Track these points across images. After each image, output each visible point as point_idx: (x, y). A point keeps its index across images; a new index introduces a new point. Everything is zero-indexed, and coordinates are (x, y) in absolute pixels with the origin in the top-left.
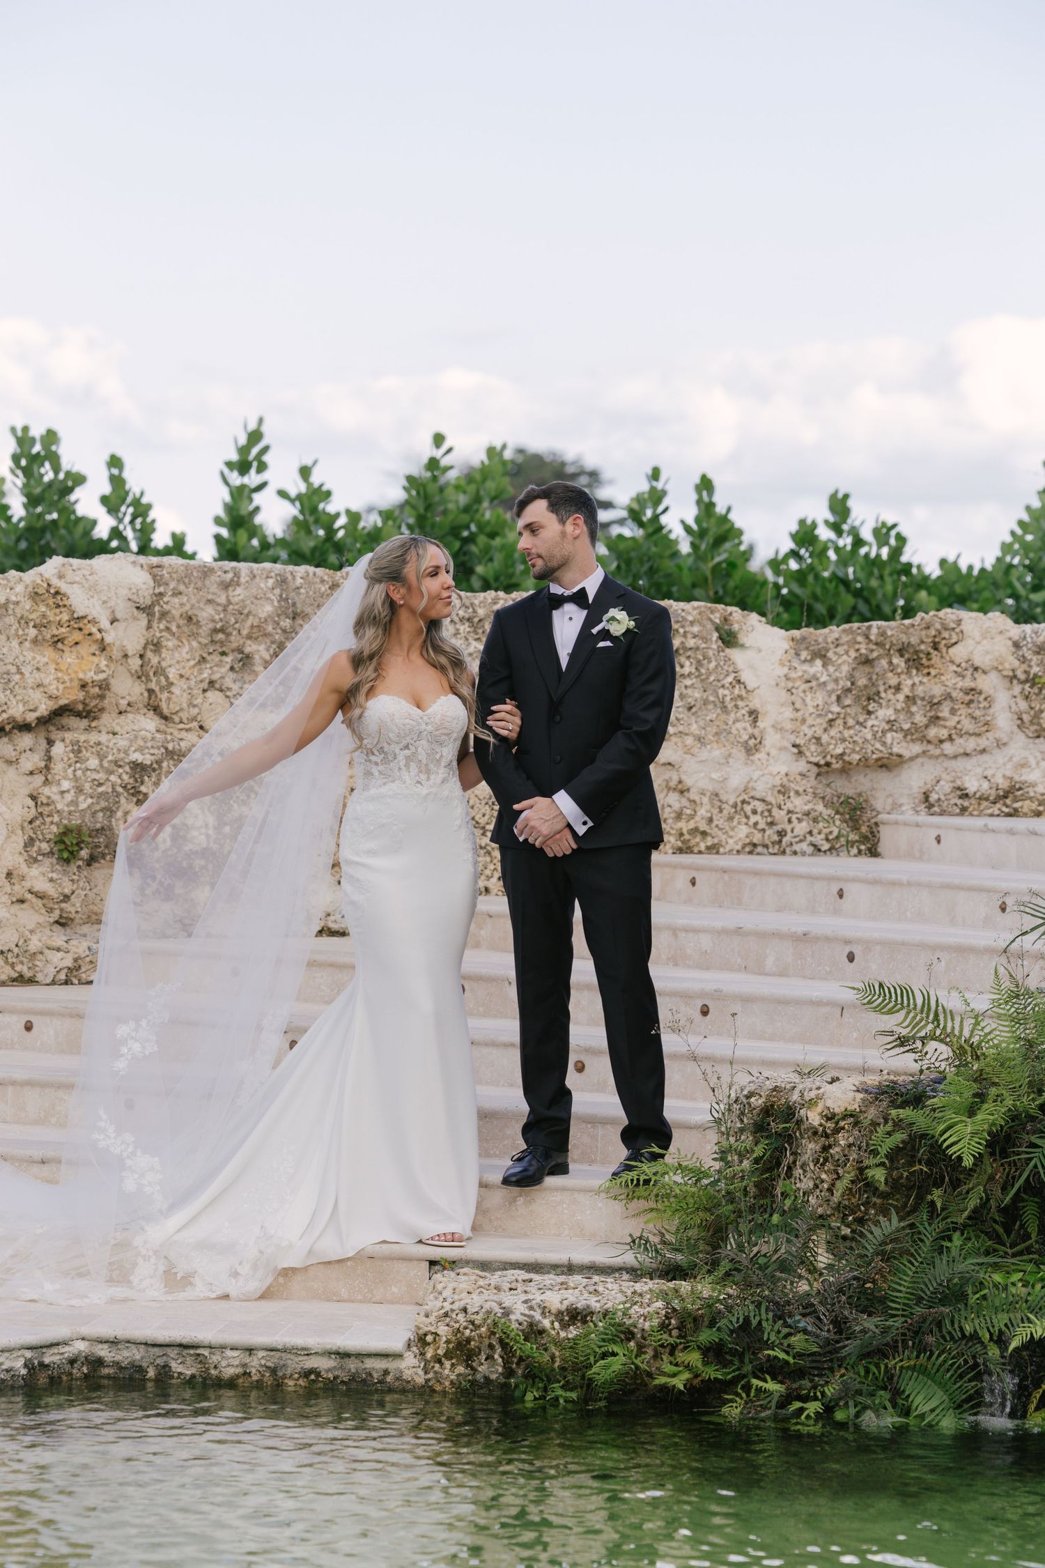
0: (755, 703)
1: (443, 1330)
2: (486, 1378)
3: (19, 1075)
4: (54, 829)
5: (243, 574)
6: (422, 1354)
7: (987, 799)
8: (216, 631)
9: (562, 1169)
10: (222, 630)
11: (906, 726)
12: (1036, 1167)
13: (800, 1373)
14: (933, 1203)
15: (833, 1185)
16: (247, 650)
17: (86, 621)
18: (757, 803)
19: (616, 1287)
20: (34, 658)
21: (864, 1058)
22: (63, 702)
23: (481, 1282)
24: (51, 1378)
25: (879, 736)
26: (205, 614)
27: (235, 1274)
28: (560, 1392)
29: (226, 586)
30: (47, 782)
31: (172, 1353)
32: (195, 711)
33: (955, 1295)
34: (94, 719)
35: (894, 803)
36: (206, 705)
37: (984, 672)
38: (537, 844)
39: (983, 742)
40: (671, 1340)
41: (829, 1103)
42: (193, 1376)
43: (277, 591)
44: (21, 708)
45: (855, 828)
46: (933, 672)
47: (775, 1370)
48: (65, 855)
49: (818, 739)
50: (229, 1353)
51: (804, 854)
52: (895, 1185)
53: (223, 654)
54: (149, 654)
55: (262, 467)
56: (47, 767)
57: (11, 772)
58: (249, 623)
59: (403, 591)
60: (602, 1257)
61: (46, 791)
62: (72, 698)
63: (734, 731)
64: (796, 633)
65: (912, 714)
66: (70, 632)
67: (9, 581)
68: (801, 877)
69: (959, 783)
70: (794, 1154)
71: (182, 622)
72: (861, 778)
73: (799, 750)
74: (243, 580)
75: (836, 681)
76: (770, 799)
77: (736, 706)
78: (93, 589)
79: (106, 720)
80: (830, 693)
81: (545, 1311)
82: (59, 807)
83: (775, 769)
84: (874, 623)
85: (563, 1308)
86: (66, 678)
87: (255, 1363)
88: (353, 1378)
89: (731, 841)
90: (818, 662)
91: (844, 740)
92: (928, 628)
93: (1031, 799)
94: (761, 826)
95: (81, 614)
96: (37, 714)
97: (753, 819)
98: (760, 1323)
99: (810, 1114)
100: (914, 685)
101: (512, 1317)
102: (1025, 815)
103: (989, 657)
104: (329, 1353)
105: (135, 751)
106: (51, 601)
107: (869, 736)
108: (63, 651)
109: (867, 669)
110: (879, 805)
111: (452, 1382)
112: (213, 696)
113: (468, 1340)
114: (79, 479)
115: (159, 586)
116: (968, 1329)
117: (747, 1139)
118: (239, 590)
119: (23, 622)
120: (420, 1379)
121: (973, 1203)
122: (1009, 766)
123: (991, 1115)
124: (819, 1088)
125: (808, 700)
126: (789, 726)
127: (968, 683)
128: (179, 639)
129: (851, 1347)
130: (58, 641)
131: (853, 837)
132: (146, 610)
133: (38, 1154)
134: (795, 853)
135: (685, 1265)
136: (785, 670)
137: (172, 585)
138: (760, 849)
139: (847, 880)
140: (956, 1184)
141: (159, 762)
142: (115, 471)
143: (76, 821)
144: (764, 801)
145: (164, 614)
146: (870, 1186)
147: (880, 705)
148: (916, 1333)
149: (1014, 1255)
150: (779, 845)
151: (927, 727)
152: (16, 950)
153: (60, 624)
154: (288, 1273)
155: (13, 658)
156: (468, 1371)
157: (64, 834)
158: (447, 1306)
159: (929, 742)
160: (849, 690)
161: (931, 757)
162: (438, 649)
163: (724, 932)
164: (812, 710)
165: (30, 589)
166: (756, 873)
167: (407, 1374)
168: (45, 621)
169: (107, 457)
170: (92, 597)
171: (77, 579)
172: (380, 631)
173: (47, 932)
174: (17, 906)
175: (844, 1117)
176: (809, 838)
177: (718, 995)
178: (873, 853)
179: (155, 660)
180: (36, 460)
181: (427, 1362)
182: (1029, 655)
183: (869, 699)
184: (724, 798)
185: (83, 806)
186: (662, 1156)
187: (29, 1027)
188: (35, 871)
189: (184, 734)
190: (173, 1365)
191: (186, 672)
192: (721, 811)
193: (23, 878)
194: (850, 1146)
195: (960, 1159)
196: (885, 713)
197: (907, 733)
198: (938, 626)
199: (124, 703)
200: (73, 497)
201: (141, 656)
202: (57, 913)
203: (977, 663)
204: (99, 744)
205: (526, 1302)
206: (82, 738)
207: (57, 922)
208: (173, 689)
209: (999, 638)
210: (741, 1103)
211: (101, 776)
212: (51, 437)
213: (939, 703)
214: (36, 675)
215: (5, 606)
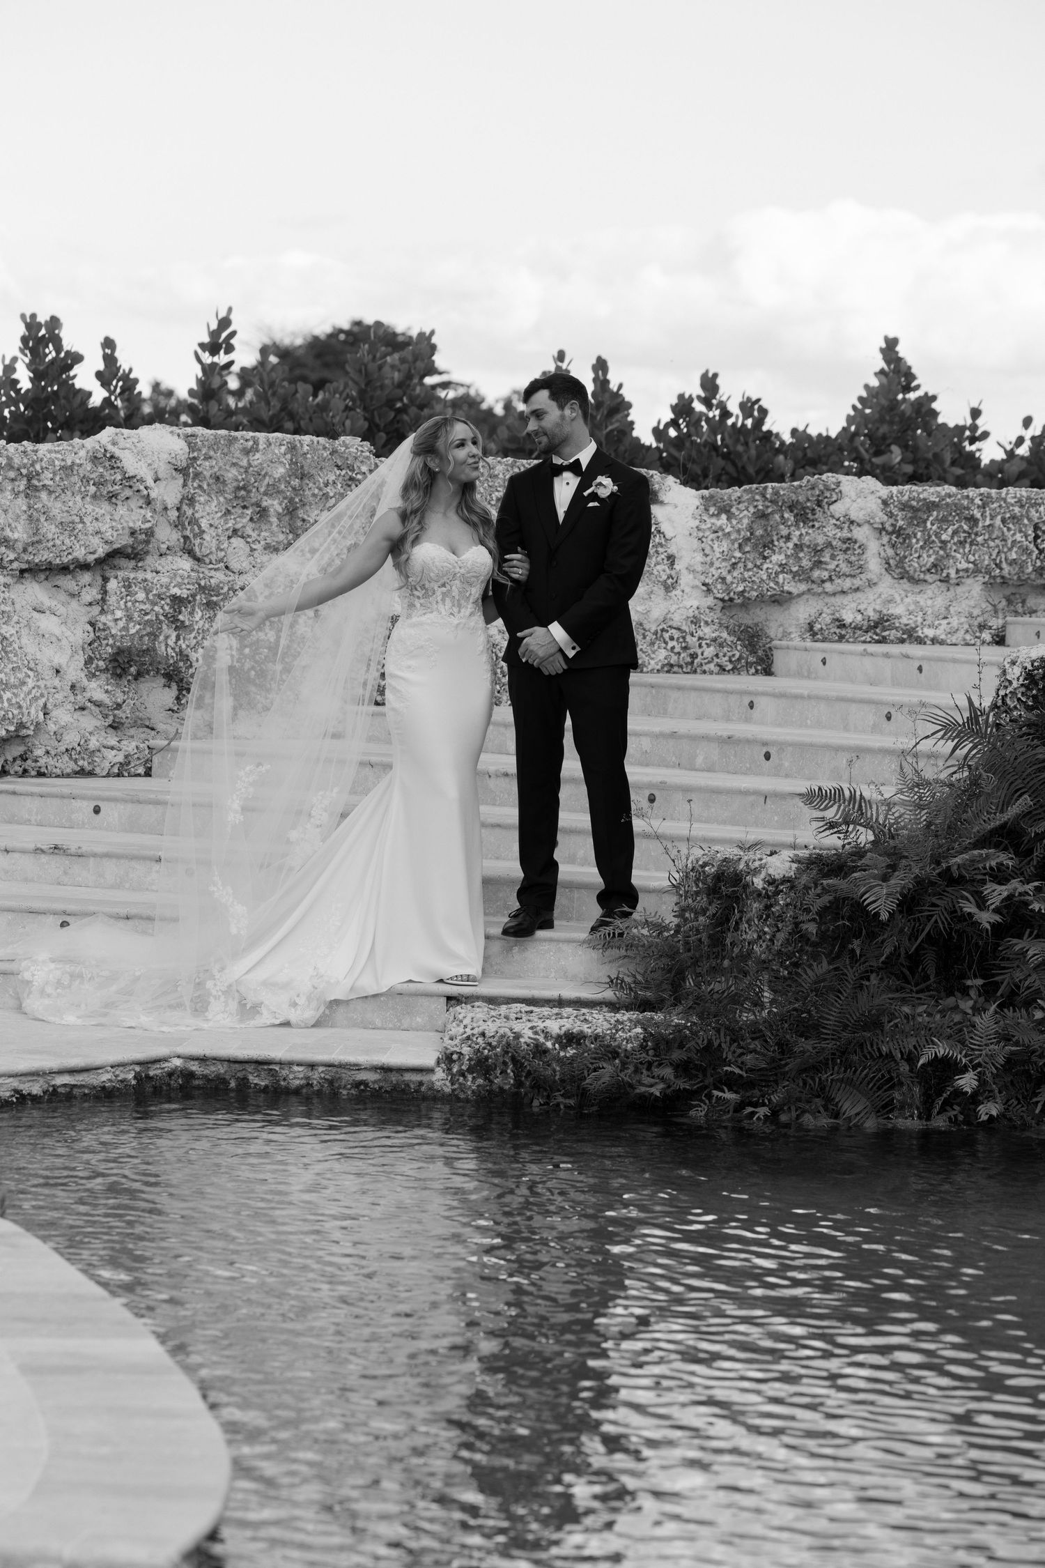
0: (672, 549)
1: (466, 1050)
2: (501, 1088)
3: (99, 849)
4: (109, 650)
5: (261, 442)
6: (449, 1069)
7: (860, 629)
8: (239, 488)
9: (549, 925)
10: (244, 488)
11: (795, 569)
12: (936, 922)
13: (751, 1084)
14: (853, 950)
15: (774, 936)
16: (264, 504)
17: (135, 480)
18: (674, 631)
19: (601, 1017)
20: (94, 510)
21: (795, 836)
22: (116, 546)
23: (493, 1013)
24: (155, 1087)
25: (773, 577)
26: (230, 475)
27: (294, 1005)
28: (561, 1099)
29: (247, 452)
30: (103, 612)
31: (250, 1068)
32: (222, 554)
33: (874, 1023)
34: (140, 560)
35: (784, 632)
36: (231, 549)
37: (859, 525)
38: (535, 664)
39: (857, 582)
40: (649, 1058)
41: (771, 871)
42: (266, 1086)
43: (288, 456)
44: (83, 551)
45: (753, 652)
46: (817, 525)
47: (731, 1082)
48: (119, 671)
49: (724, 579)
50: (296, 1068)
51: (711, 673)
52: (822, 935)
53: (244, 507)
54: (185, 507)
55: (230, 349)
56: (103, 600)
57: (74, 604)
58: (266, 482)
59: (437, 461)
60: (586, 994)
61: (103, 618)
62: (124, 543)
63: (655, 572)
64: (705, 492)
65: (800, 559)
66: (122, 489)
67: (73, 446)
68: (718, 691)
69: (837, 615)
70: (741, 912)
71: (211, 481)
72: (758, 611)
73: (708, 588)
74: (261, 447)
75: (738, 531)
76: (684, 628)
77: (657, 552)
78: (141, 454)
79: (150, 561)
80: (733, 542)
81: (547, 1035)
82: (113, 632)
83: (688, 604)
84: (769, 485)
85: (562, 1032)
86: (119, 526)
87: (316, 1076)
88: (395, 1088)
89: (652, 662)
90: (724, 516)
91: (744, 580)
92: (813, 488)
93: (896, 628)
94: (677, 650)
95: (131, 474)
96: (96, 556)
97: (671, 644)
98: (720, 1045)
99: (755, 880)
100: (801, 535)
101: (522, 1040)
102: (892, 642)
103: (863, 512)
104: (375, 1068)
105: (174, 587)
106: (107, 464)
107: (765, 577)
108: (117, 505)
109: (763, 522)
110: (772, 634)
111: (473, 1091)
112: (236, 542)
113: (487, 1058)
114: (77, 358)
115: (193, 451)
116: (884, 1049)
117: (703, 901)
118: (258, 455)
119: (85, 480)
120: (448, 1090)
121: (888, 950)
122: (878, 601)
123: (899, 881)
124: (761, 859)
125: (715, 547)
126: (699, 568)
127: (845, 534)
128: (209, 495)
129: (792, 1065)
130: (113, 496)
131: (751, 659)
132: (183, 471)
133: (123, 911)
134: (704, 672)
135: (653, 1000)
136: (697, 523)
137: (204, 451)
138: (676, 669)
139: (757, 694)
140: (872, 936)
141: (194, 596)
142: (108, 351)
143: (127, 643)
144: (679, 629)
145: (197, 475)
146: (804, 938)
147: (774, 552)
148: (843, 1053)
149: (917, 992)
150: (692, 666)
151: (811, 569)
152: (78, 749)
153: (114, 483)
154: (336, 1002)
155: (77, 510)
156: (487, 1083)
157: (117, 654)
158: (469, 1032)
159: (813, 582)
160: (749, 539)
161: (814, 594)
162: (470, 510)
163: (662, 735)
164: (718, 555)
165: (91, 453)
166: (680, 688)
167: (438, 1085)
168: (102, 480)
169: (102, 340)
170: (140, 460)
171: (128, 445)
172: (421, 493)
173: (103, 733)
174: (79, 713)
175: (782, 884)
176: (716, 660)
177: (663, 786)
178: (768, 672)
179: (189, 512)
180: (43, 342)
181: (453, 1075)
182: (895, 511)
183: (764, 546)
184: (647, 627)
185: (132, 631)
186: (631, 914)
187: (97, 810)
188: (93, 684)
189: (213, 573)
190: (251, 1077)
191: (216, 522)
192: (644, 637)
193: (84, 690)
194: (787, 905)
195: (877, 914)
196: (777, 558)
197: (795, 575)
198: (821, 487)
199: (164, 547)
200: (72, 373)
201: (178, 509)
202: (111, 718)
203: (853, 517)
204: (146, 580)
205: (531, 1028)
206: (132, 575)
207: (110, 726)
208: (205, 536)
209: (871, 497)
210: (696, 873)
211: (147, 607)
212: (54, 322)
213: (822, 550)
214: (95, 524)
215: (71, 467)
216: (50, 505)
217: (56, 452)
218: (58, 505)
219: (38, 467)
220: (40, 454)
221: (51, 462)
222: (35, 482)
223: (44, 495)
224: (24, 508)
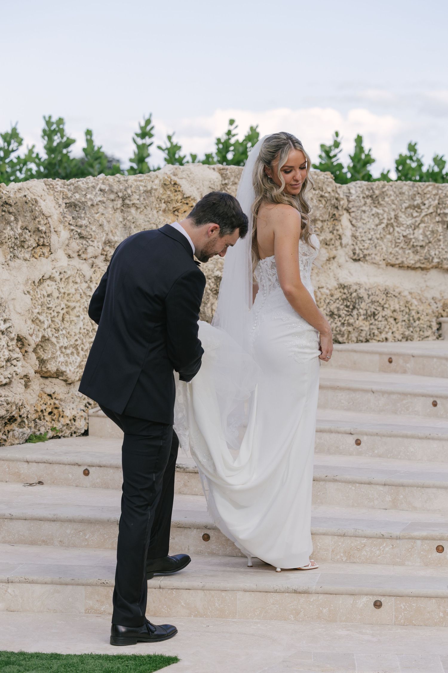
17: (190, 199)
20: (164, 220)
55: (151, 136)
66: (182, 205)
67: (151, 177)
78: (192, 182)
95: (188, 195)
105: (217, 270)
106: (172, 188)
108: (178, 216)
114: (73, 141)
115: (225, 179)
119: (158, 200)
130: (176, 210)
137: (232, 179)
142: (89, 137)
153: (177, 201)
155: (154, 220)
165: (162, 182)
168: (169, 199)
169: (84, 130)
170: (192, 186)
171: (184, 176)
180: (54, 132)
200: (70, 149)
212: (61, 121)
215: (150, 192)
216: (137, 217)
217: (141, 181)
218: (142, 217)
219: (129, 191)
220: (130, 182)
221: (138, 188)
222: (127, 202)
223: (133, 210)
224: (121, 219)
